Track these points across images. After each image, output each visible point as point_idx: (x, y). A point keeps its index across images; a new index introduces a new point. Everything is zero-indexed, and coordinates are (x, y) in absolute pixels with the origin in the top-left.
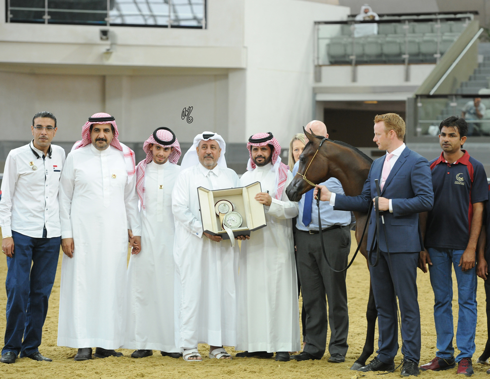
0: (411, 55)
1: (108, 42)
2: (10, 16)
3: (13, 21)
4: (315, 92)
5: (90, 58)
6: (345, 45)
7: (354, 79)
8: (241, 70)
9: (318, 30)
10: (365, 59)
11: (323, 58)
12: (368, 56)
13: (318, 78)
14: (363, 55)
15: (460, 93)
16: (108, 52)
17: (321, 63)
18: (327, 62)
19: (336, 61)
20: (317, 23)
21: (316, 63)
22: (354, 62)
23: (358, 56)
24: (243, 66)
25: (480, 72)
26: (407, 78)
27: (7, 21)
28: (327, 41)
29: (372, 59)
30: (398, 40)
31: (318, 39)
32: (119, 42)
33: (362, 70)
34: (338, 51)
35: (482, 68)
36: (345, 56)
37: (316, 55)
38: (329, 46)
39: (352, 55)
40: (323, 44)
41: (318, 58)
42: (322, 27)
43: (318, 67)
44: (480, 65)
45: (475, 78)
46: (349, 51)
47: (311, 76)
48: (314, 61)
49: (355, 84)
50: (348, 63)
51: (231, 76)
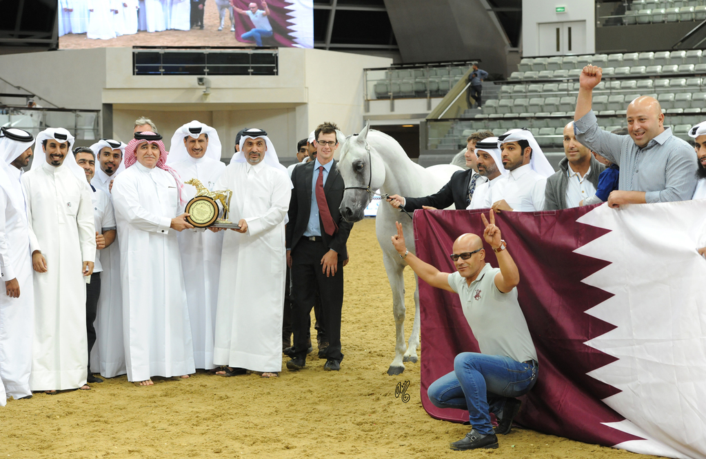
0: (431, 91)
4: (365, 119)
6: (386, 85)
7: (392, 109)
9: (367, 74)
10: (400, 95)
11: (371, 94)
12: (403, 93)
13: (367, 109)
14: (400, 92)
15: (463, 117)
17: (369, 98)
18: (375, 98)
19: (381, 96)
20: (366, 70)
21: (365, 99)
22: (392, 97)
23: (394, 93)
26: (429, 107)
28: (375, 83)
29: (406, 94)
30: (424, 81)
31: (367, 81)
33: (397, 102)
34: (382, 90)
36: (387, 93)
37: (365, 93)
38: (375, 86)
39: (390, 92)
40: (371, 85)
41: (367, 95)
42: (370, 72)
43: (367, 101)
46: (389, 90)
47: (362, 108)
48: (364, 97)
49: (393, 113)
50: (388, 98)
51: (297, 108)
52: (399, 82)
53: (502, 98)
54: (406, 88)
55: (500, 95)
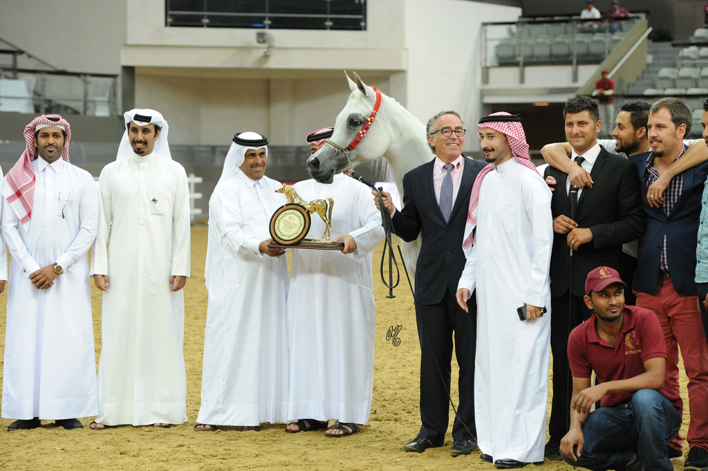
0: (579, 56)
1: (265, 45)
2: (170, 20)
3: (172, 25)
4: (482, 94)
5: (249, 61)
6: (513, 47)
7: (522, 80)
8: (401, 72)
9: (486, 31)
10: (534, 60)
11: (491, 59)
12: (537, 57)
13: (486, 79)
14: (532, 56)
15: (626, 93)
16: (266, 56)
17: (489, 64)
18: (496, 63)
19: (505, 62)
20: (485, 24)
21: (484, 65)
22: (521, 63)
23: (525, 58)
24: (404, 67)
25: (648, 72)
26: (575, 78)
27: (166, 25)
28: (497, 43)
29: (542, 60)
30: (567, 41)
31: (486, 40)
32: (277, 44)
33: (530, 71)
34: (507, 52)
35: (651, 69)
36: (514, 57)
37: (483, 56)
38: (498, 47)
39: (519, 56)
40: (491, 46)
41: (486, 60)
42: (490, 28)
43: (486, 70)
44: (648, 65)
45: (643, 79)
46: (517, 52)
47: (479, 78)
48: (481, 63)
49: (523, 86)
50: (516, 64)
51: (392, 78)
52: (531, 41)
53: (683, 66)
54: (542, 51)
55: (679, 64)
